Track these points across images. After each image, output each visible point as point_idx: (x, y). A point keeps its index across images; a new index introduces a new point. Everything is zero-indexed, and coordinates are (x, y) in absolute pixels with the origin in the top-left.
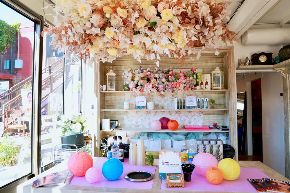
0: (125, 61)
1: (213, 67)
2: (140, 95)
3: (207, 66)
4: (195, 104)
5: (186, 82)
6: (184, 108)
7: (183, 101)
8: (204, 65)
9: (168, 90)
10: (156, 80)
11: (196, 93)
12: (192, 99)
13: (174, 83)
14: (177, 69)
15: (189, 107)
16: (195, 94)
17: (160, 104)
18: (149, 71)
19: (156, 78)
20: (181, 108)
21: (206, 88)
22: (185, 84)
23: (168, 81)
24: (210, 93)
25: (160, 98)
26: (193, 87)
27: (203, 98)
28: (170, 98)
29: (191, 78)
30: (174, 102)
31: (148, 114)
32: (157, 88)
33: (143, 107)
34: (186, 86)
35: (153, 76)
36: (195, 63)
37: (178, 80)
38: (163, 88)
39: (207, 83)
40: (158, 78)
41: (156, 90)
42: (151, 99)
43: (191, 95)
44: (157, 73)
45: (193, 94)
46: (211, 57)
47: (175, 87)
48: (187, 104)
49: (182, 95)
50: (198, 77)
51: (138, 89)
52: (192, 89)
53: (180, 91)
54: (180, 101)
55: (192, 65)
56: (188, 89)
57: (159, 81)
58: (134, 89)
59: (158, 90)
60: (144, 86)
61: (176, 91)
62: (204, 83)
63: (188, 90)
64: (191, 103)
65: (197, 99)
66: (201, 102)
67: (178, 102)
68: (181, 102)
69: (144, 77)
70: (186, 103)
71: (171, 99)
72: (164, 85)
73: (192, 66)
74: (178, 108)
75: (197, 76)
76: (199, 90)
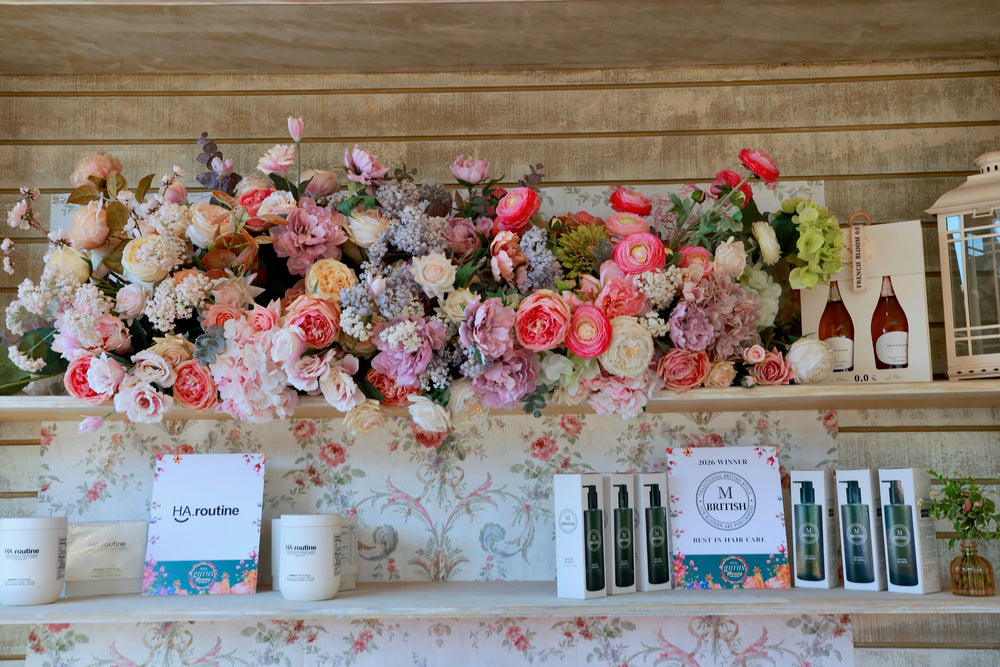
0: (71, 103)
1: (933, 168)
2: (210, 443)
3: (869, 159)
4: (767, 534)
5: (678, 297)
6: (659, 575)
7: (645, 502)
8: (835, 144)
9: (483, 379)
10: (358, 271)
11: (773, 416)
12: (727, 475)
13: (546, 304)
14: (584, 190)
15: (709, 569)
16: (762, 427)
17: (413, 530)
18: (279, 182)
19: (352, 257)
20: (625, 578)
21: (881, 365)
22: (665, 314)
23: (486, 285)
24: (908, 422)
25: (410, 473)
26: (756, 354)
27: (851, 475)
28: (515, 469)
29: (731, 255)
30: (548, 513)
31: (291, 639)
32: (365, 365)
33: (229, 569)
34: (677, 334)
35: (320, 231)
36: (756, 125)
37: (597, 276)
38: (427, 355)
39: (889, 314)
40: (377, 249)
41: (350, 385)
42: (318, 482)
43: (717, 440)
44: (367, 199)
45: (739, 430)
46: (910, 68)
47: (557, 351)
48: (689, 537)
49: (634, 443)
50: (800, 244)
51: (156, 376)
52: (742, 370)
53: (612, 390)
54: (609, 503)
55: (721, 144)
56: (699, 371)
57: (377, 284)
58: (101, 372)
59: (369, 382)
60: (217, 342)
61: (572, 394)
62: (862, 312)
63: (696, 379)
64: (728, 528)
65: (786, 482)
66: (832, 513)
67: (593, 519)
68: (625, 517)
69: (228, 245)
70: (675, 524)
71: (519, 484)
72: (435, 322)
73: (724, 158)
74: (595, 582)
75: (788, 236)
76: (813, 382)
